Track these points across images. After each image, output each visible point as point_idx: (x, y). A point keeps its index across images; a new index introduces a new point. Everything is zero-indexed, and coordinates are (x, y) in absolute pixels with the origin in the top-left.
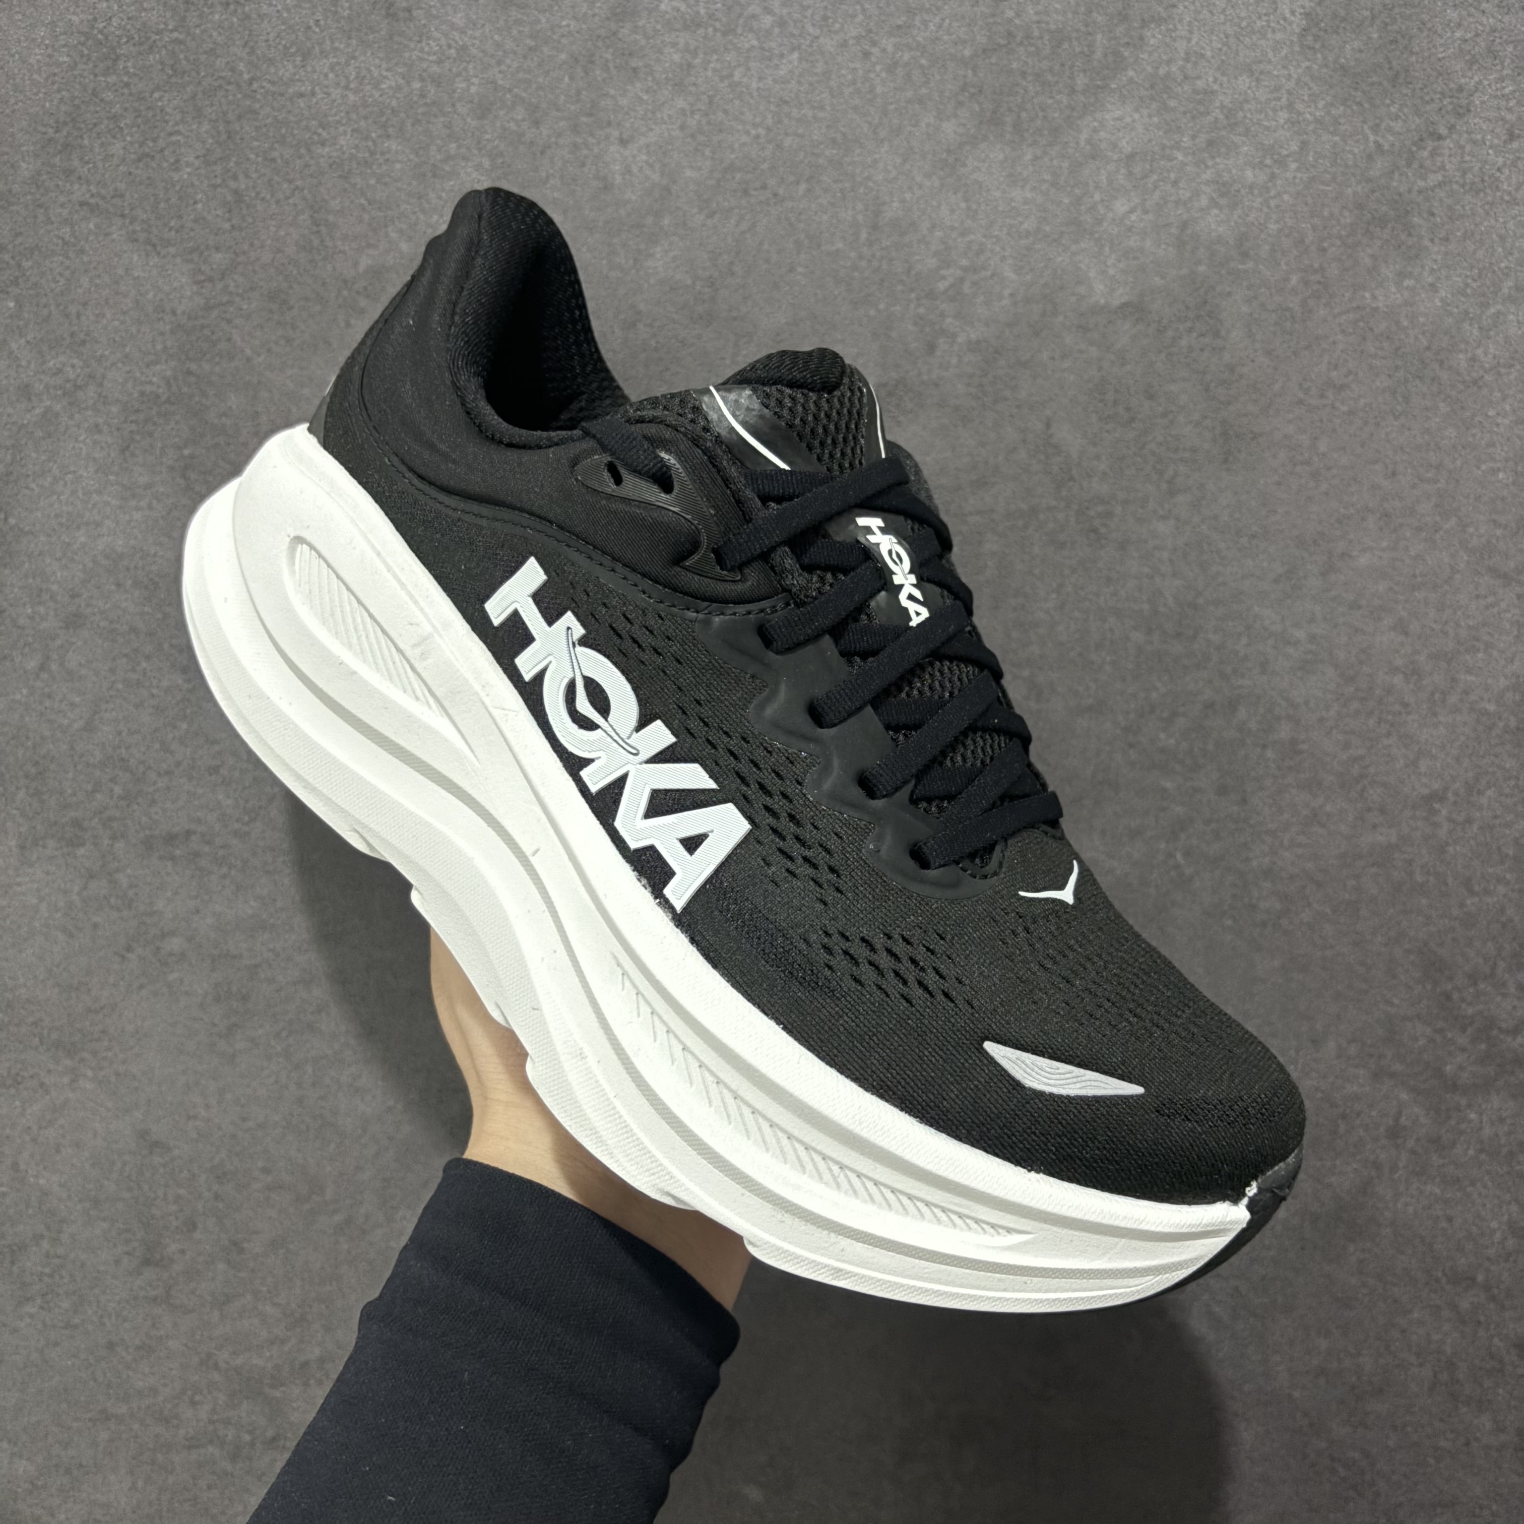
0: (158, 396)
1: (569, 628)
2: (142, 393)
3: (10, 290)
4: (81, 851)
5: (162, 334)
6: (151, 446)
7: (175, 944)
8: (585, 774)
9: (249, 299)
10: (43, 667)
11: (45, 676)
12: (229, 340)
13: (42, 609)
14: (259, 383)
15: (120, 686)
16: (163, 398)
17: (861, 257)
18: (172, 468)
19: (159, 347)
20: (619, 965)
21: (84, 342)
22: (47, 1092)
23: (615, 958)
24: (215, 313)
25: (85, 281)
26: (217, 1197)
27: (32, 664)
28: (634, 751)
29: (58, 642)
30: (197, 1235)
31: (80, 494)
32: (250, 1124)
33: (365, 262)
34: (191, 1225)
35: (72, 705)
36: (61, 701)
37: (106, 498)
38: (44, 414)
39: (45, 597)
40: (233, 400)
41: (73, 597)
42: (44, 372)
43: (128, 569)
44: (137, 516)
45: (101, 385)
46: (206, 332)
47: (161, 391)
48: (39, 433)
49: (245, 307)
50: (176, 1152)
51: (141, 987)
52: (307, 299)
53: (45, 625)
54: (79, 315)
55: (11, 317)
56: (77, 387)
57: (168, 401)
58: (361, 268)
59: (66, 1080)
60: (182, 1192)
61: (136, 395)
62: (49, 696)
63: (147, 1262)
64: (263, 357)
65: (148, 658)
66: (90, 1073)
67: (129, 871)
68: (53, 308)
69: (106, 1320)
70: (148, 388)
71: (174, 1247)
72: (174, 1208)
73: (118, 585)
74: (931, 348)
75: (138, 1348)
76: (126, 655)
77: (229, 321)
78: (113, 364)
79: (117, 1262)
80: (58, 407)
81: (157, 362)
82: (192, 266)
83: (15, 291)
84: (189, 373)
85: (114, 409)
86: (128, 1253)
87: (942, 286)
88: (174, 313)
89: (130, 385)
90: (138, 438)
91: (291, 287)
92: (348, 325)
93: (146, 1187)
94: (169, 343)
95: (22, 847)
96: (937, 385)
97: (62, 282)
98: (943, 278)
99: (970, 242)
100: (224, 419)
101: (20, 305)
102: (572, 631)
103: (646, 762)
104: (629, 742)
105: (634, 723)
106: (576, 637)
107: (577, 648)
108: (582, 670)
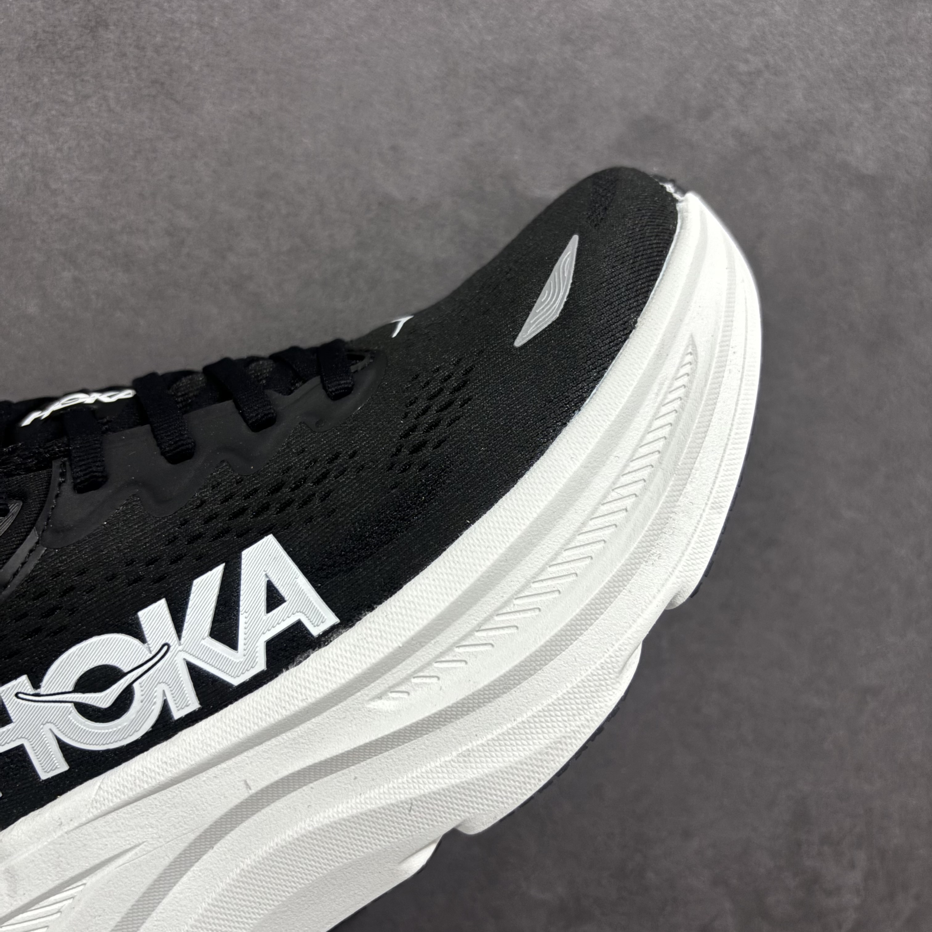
1: (16, 695)
8: (177, 714)
28: (165, 648)
102: (20, 693)
103: (179, 637)
104: (154, 653)
105: (135, 642)
106: (29, 689)
107: (42, 691)
108: (67, 690)
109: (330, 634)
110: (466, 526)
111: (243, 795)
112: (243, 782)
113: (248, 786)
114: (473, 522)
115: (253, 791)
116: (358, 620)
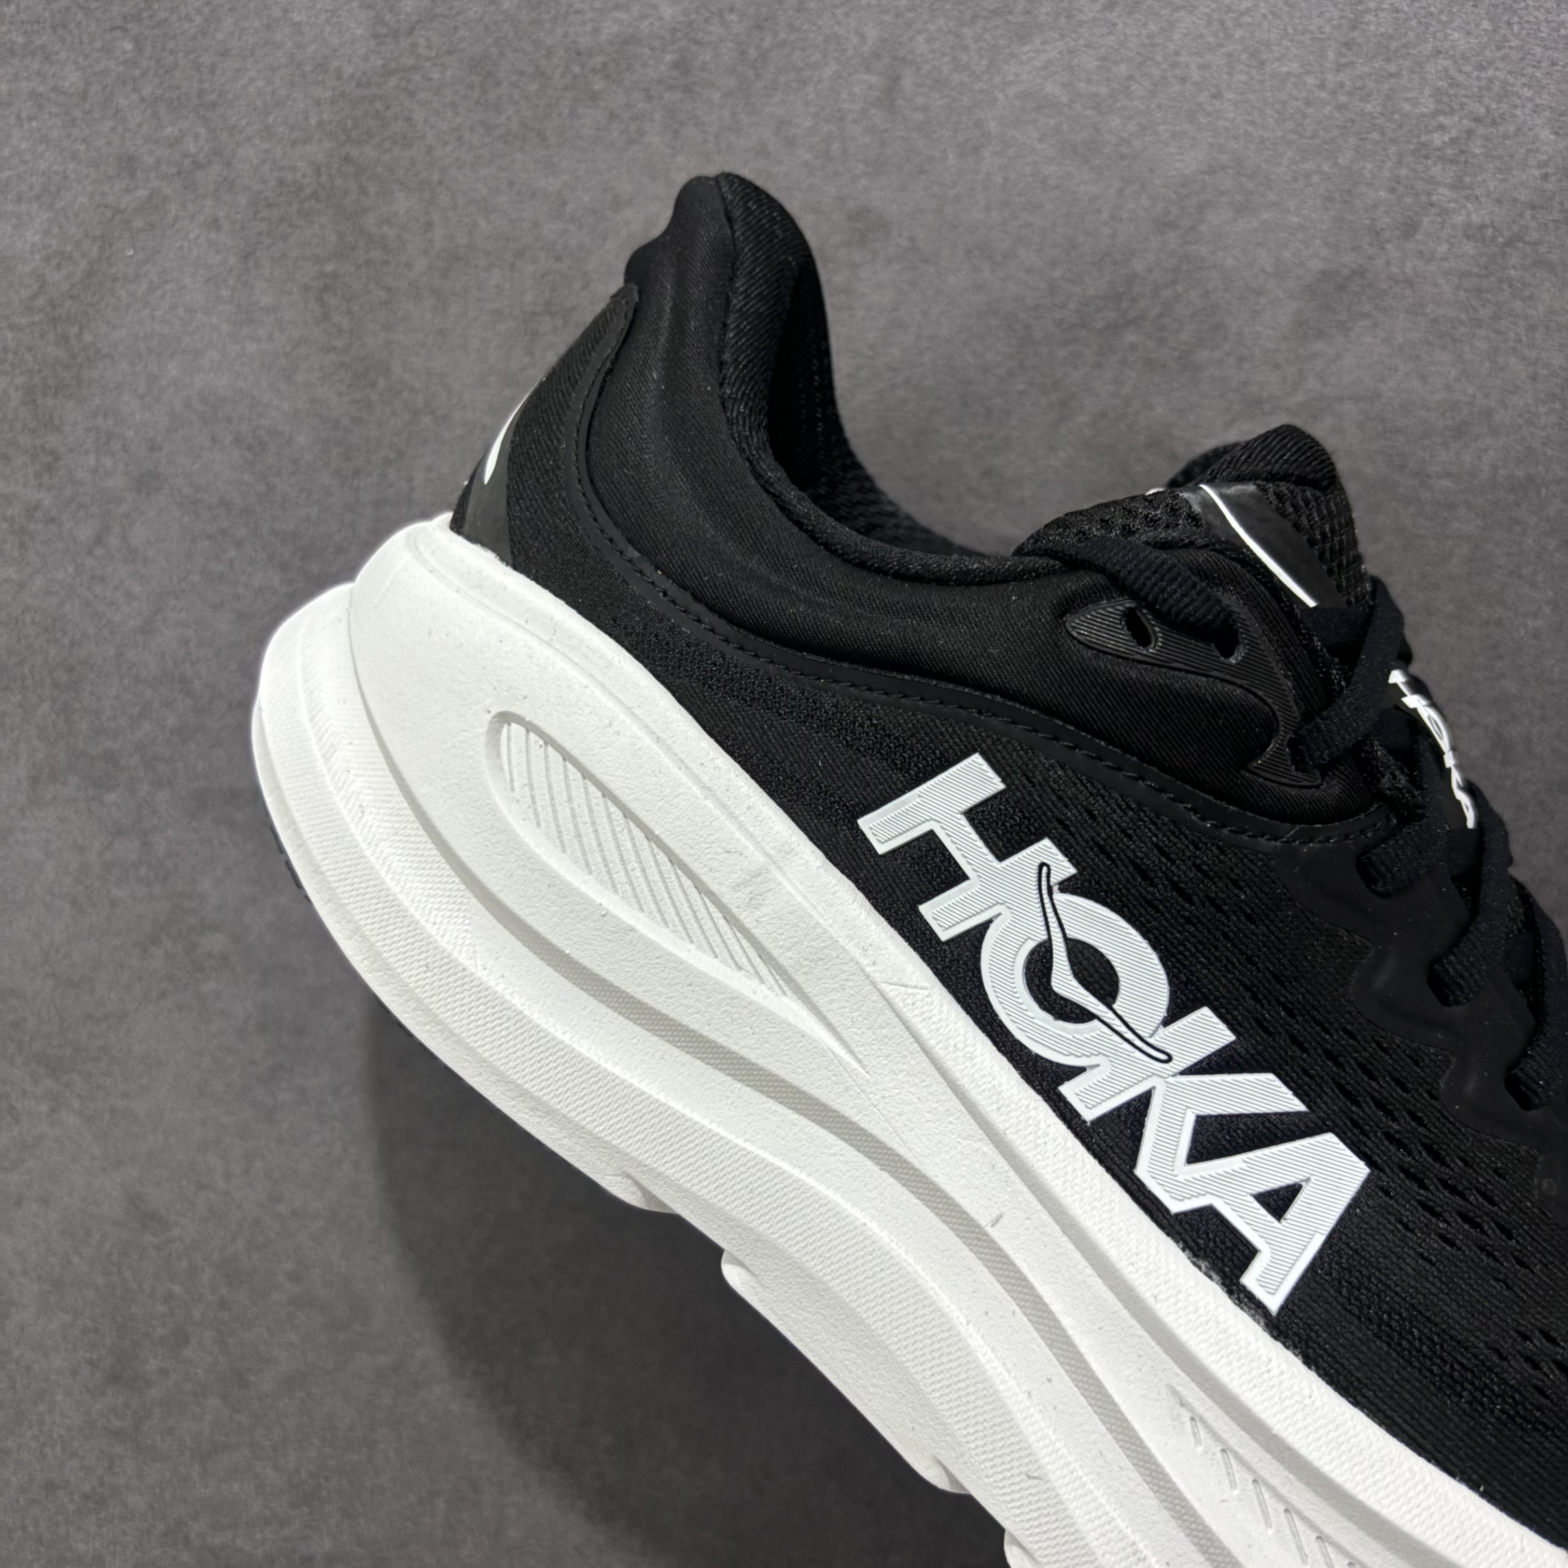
0: (300, 188)
1: (1044, 862)
2: (281, 182)
3: (129, 26)
4: (111, 797)
5: (318, 103)
6: (284, 255)
7: (216, 942)
8: (1068, 1090)
9: (442, 65)
10: (99, 540)
11: (99, 552)
12: (409, 119)
13: (108, 462)
14: (440, 183)
15: (197, 578)
16: (308, 191)
17: (1322, 86)
18: (306, 288)
19: (313, 121)
20: (1183, 1404)
21: (214, 105)
22: (17, 1120)
23: (1174, 1392)
24: (393, 81)
25: (228, 22)
26: (223, 1304)
27: (85, 533)
28: (1163, 1057)
29: (124, 508)
30: (188, 1353)
31: (181, 311)
32: (282, 1208)
33: (609, 29)
34: (181, 1338)
35: (129, 596)
36: (116, 588)
37: (214, 320)
38: (150, 198)
39: (116, 446)
40: (403, 203)
41: (152, 449)
42: (157, 141)
43: (229, 420)
44: (251, 347)
45: (228, 165)
46: (378, 106)
47: (306, 181)
48: (138, 223)
49: (436, 76)
50: (176, 1232)
51: (163, 995)
52: (522, 73)
53: (110, 483)
54: (213, 69)
55: (125, 62)
56: (198, 166)
57: (314, 196)
58: (604, 36)
59: (44, 1108)
60: (177, 1289)
61: (273, 183)
62: (102, 579)
63: (114, 1378)
64: (449, 148)
65: (239, 544)
66: (76, 1104)
67: (170, 832)
68: (180, 55)
69: (48, 1450)
70: (290, 177)
71: (153, 1364)
72: (162, 1308)
73: (214, 440)
74: (1409, 229)
75: (86, 1497)
76: (209, 537)
77: (412, 94)
78: (248, 139)
79: (74, 1373)
80: (167, 191)
81: (306, 141)
82: (372, 13)
83: (134, 28)
84: (347, 159)
85: (243, 200)
86: (90, 1362)
87: (1438, 139)
88: (339, 76)
89: (266, 168)
90: (268, 241)
91: (501, 54)
92: (573, 114)
93: (128, 1274)
94: (325, 116)
95: (35, 781)
96: (1410, 283)
97: (198, 19)
98: (1441, 128)
99: (1491, 80)
100: (385, 228)
101: (139, 48)
102: (1049, 869)
103: (1184, 1073)
104: (1151, 1041)
105: (1161, 1011)
106: (1056, 878)
107: (1059, 897)
108: (1067, 931)
109: (1252, 1306)
110: (1473, 1485)
111: (982, 1217)
112: (998, 1213)
113: (996, 1222)
114: (1483, 1495)
115: (989, 1230)
116: (1284, 1344)
